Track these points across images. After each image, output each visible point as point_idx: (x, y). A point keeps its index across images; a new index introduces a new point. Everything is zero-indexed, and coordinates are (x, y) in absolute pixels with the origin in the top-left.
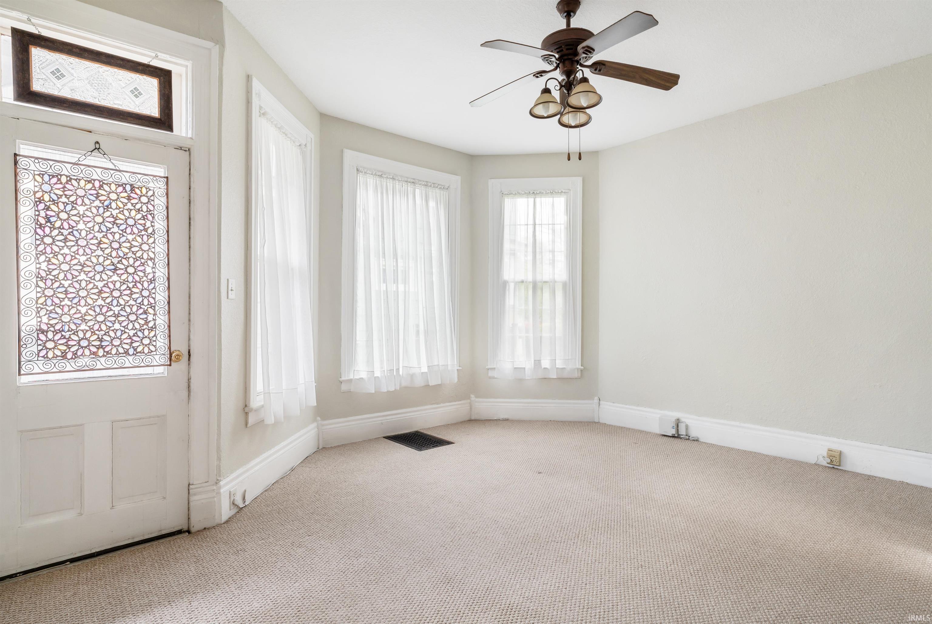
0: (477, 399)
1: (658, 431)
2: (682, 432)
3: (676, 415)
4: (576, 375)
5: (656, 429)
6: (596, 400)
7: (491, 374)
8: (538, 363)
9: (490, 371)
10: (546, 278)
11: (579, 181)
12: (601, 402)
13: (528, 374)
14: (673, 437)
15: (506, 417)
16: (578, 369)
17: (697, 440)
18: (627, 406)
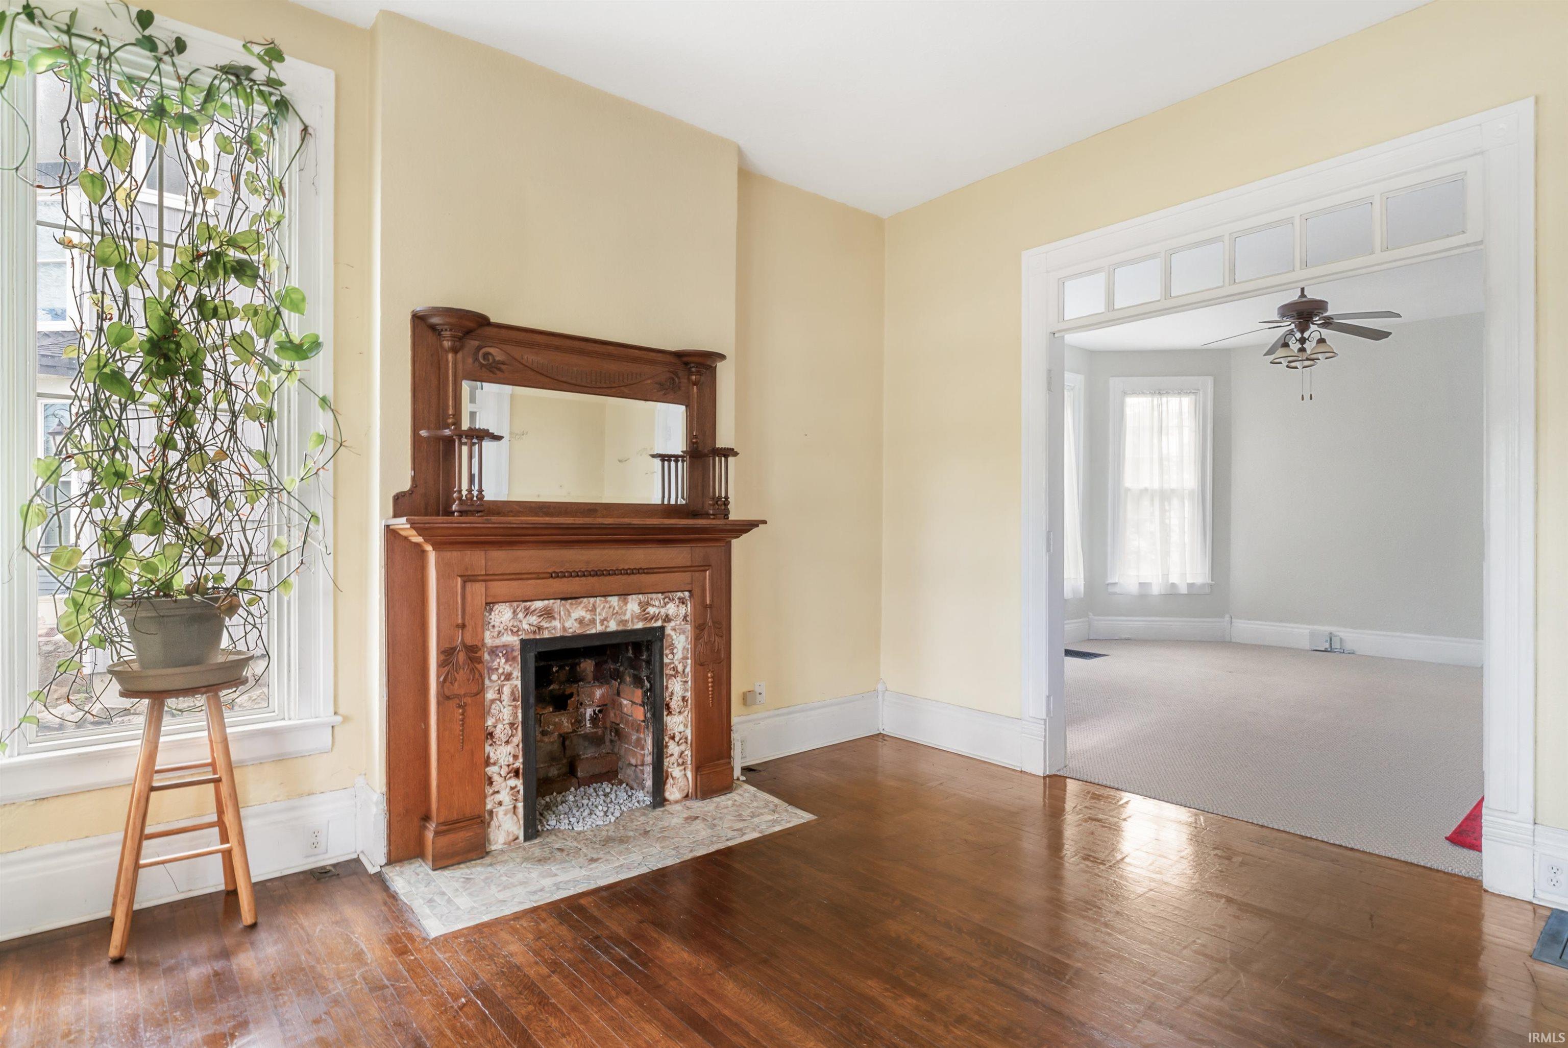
0: (1096, 618)
1: (1308, 647)
2: (1336, 645)
3: (1328, 629)
4: (1207, 590)
5: (1306, 644)
6: (1227, 618)
7: (1111, 589)
8: (1166, 576)
9: (1109, 587)
10: (1174, 485)
11: (1210, 381)
12: (1234, 620)
13: (1156, 590)
14: (1326, 651)
15: (1127, 636)
16: (1208, 584)
17: (1353, 653)
18: (1267, 623)
